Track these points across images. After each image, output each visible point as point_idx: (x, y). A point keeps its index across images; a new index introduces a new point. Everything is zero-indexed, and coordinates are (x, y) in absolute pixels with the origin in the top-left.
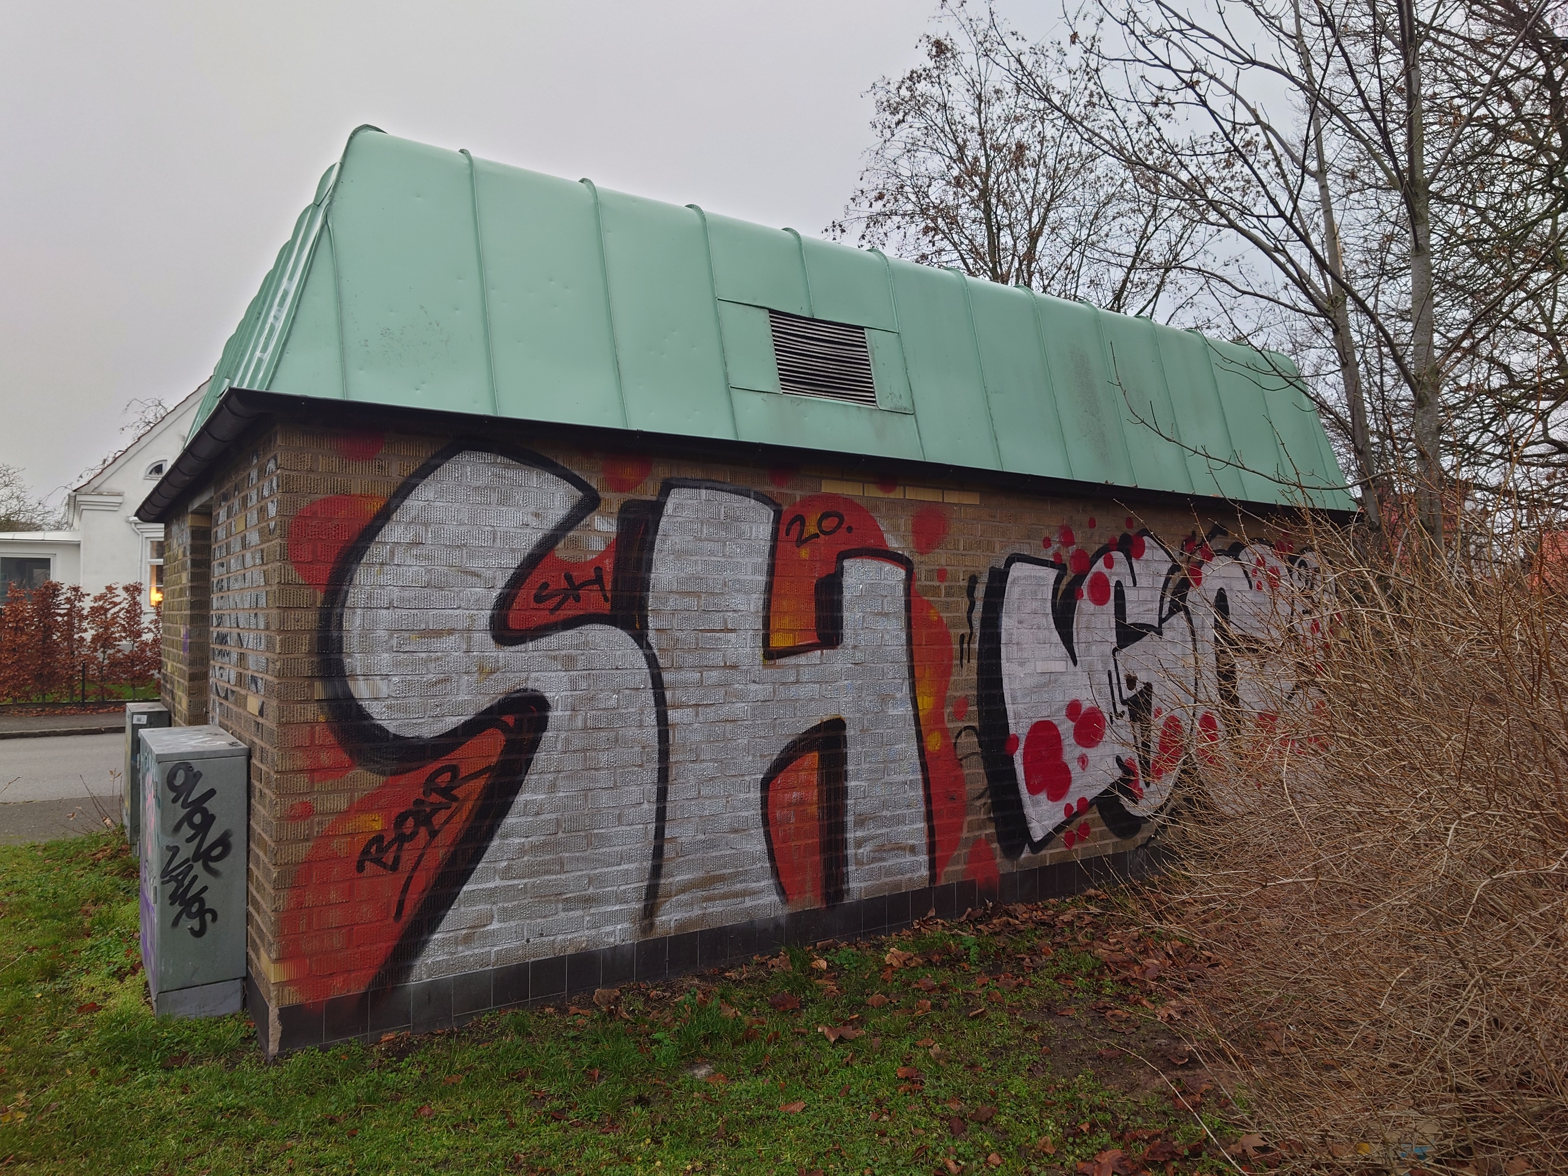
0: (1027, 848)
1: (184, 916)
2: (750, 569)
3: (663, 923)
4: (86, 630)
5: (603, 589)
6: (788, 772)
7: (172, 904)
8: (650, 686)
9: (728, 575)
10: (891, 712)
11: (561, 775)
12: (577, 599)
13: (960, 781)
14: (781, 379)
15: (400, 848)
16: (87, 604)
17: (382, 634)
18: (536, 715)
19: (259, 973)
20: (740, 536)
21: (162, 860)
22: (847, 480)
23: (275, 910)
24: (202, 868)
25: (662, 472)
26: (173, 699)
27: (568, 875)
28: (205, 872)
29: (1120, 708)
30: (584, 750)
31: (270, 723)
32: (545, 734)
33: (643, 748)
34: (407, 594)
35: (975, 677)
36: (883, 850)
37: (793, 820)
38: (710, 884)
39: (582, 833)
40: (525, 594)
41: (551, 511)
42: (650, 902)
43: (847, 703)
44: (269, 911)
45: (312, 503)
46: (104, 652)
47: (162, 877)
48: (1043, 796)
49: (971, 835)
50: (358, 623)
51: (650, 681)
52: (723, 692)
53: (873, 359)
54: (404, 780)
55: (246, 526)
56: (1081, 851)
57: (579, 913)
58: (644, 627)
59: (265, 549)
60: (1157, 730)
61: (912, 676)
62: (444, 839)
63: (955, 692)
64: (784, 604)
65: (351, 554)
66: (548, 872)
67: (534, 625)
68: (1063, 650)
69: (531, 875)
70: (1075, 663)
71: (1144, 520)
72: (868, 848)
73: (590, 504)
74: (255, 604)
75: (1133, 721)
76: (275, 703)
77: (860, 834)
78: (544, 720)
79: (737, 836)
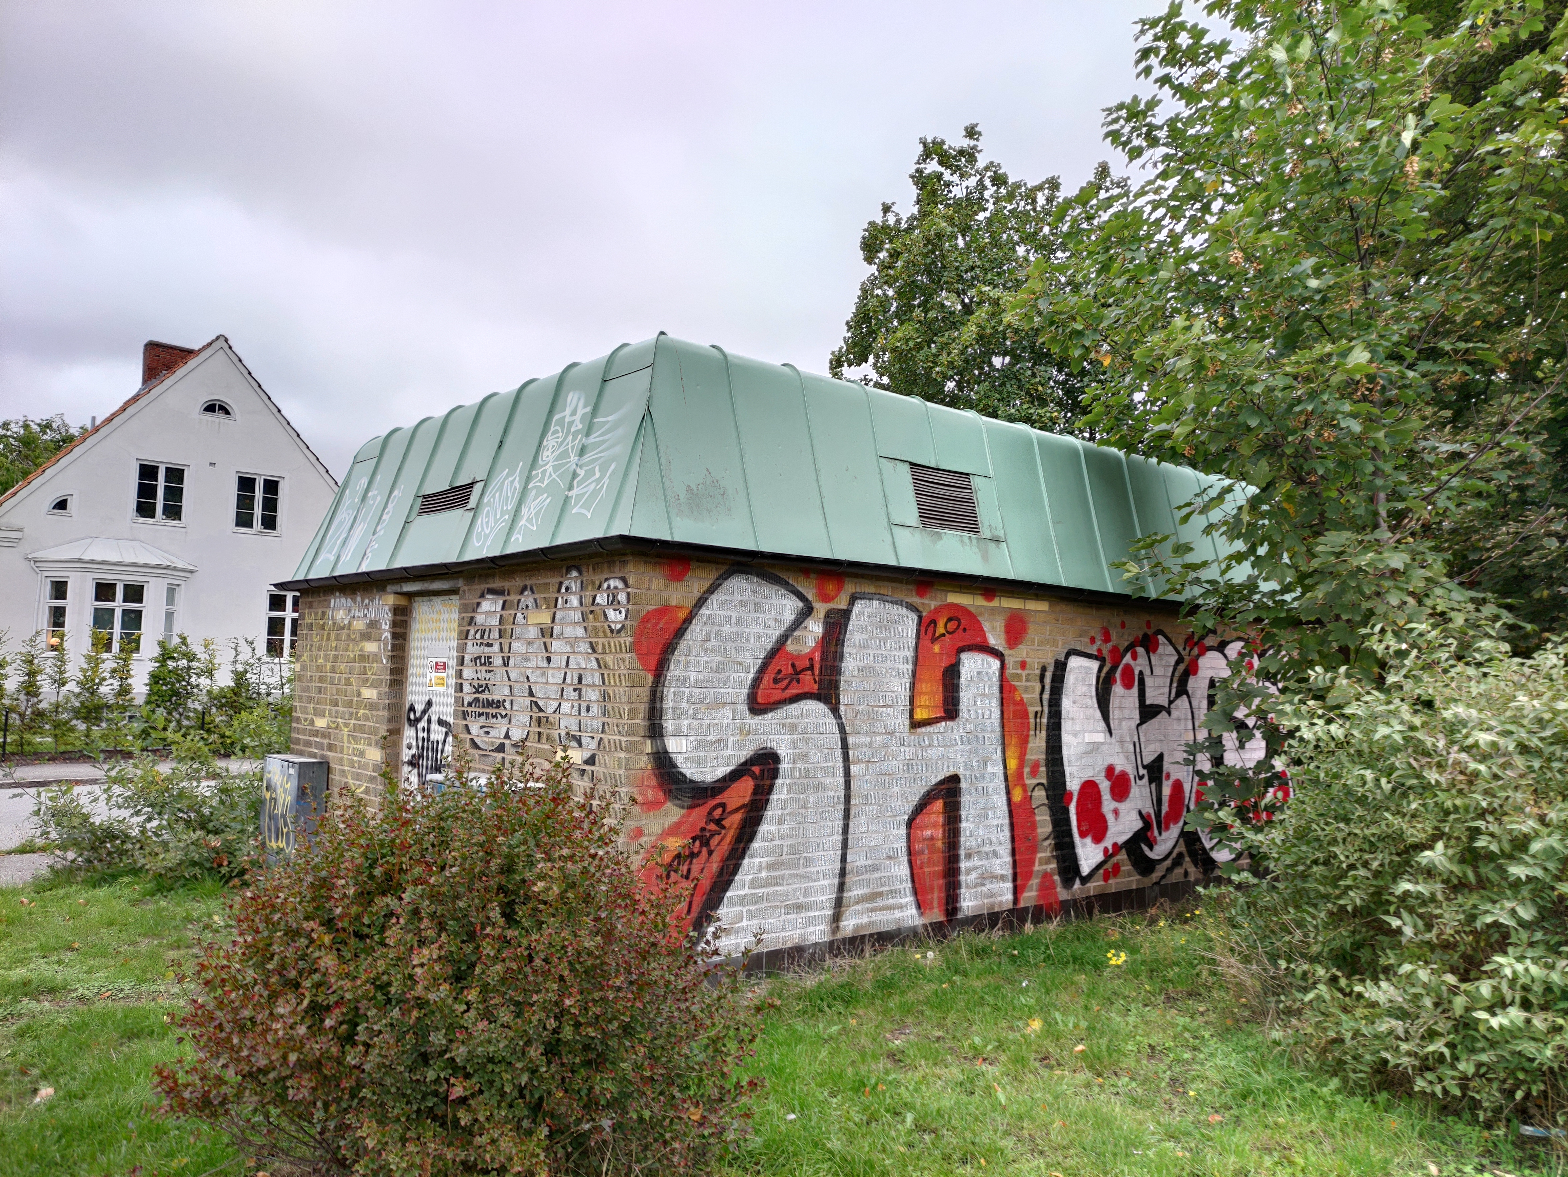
0: (1078, 881)
2: (902, 660)
3: (845, 927)
4: (9, 677)
5: (813, 674)
6: (924, 814)
8: (840, 746)
9: (888, 664)
10: (990, 770)
11: (786, 811)
12: (798, 681)
13: (1034, 826)
14: (920, 516)
15: (691, 863)
17: (685, 706)
18: (772, 767)
20: (896, 635)
22: (962, 593)
25: (850, 588)
26: (333, 751)
27: (787, 888)
29: (1142, 771)
30: (799, 793)
32: (777, 781)
33: (835, 793)
34: (700, 677)
35: (1044, 744)
36: (983, 878)
37: (926, 852)
38: (874, 899)
39: (797, 856)
40: (767, 678)
41: (784, 617)
42: (837, 911)
43: (961, 763)
45: (648, 612)
46: (27, 700)
48: (1089, 840)
49: (1041, 868)
50: (671, 697)
51: (840, 743)
52: (884, 753)
53: (977, 498)
54: (696, 813)
55: (553, 621)
56: (1114, 885)
57: (793, 916)
58: (838, 702)
59: (600, 642)
60: (1166, 791)
61: (1003, 743)
62: (716, 857)
63: (1031, 756)
64: (923, 687)
65: (669, 648)
66: (776, 884)
67: (772, 700)
68: (1103, 724)
69: (767, 885)
70: (1111, 734)
71: (1158, 622)
72: (973, 876)
73: (807, 611)
74: (576, 681)
75: (1150, 782)
76: (623, 755)
77: (968, 864)
78: (777, 770)
79: (891, 862)
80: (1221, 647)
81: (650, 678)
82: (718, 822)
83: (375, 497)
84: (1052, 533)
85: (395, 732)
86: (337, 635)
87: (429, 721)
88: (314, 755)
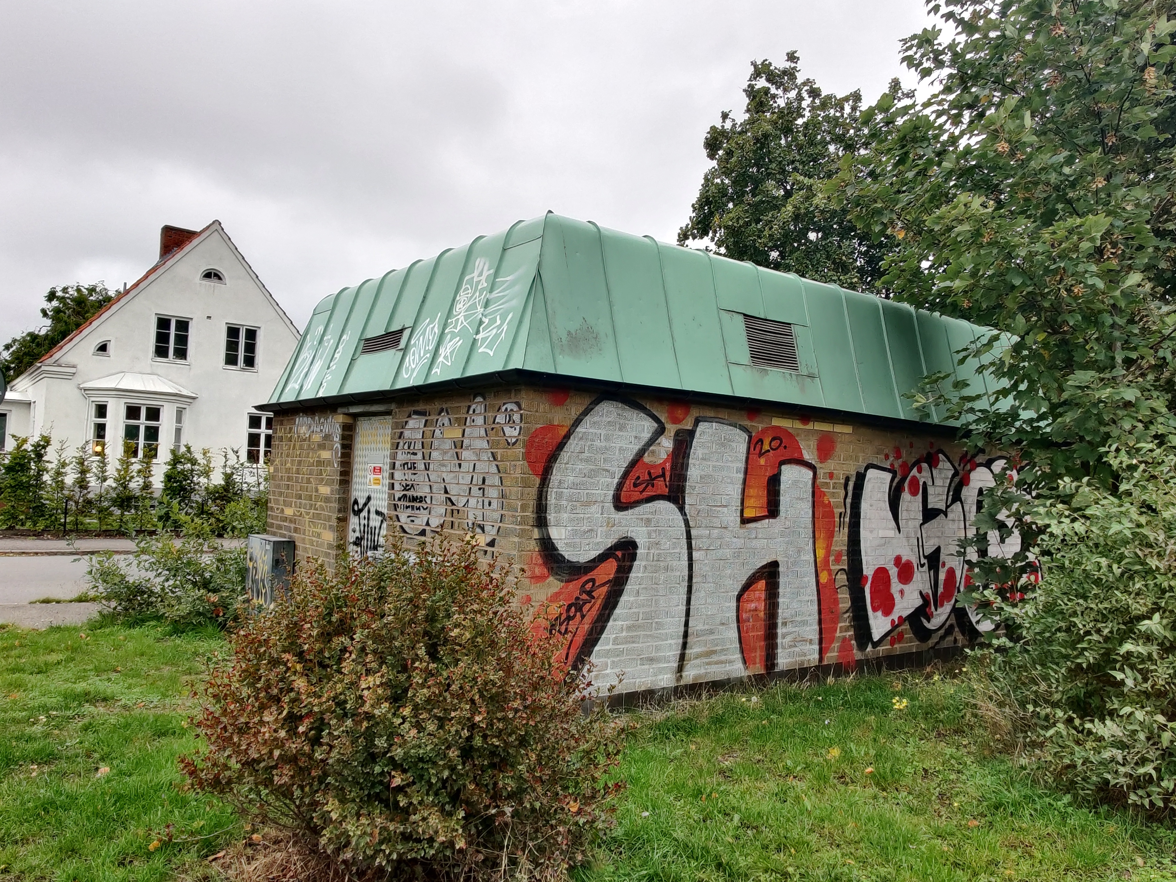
0: (870, 646)
2: (736, 470)
3: (687, 676)
5: (665, 480)
6: (750, 591)
8: (685, 537)
10: (803, 558)
11: (642, 586)
12: (653, 486)
13: (836, 602)
14: (751, 357)
15: (568, 624)
17: (565, 503)
18: (631, 552)
20: (731, 451)
22: (784, 418)
25: (695, 412)
26: (298, 533)
27: (642, 645)
29: (923, 561)
31: (507, 551)
32: (635, 562)
33: (681, 573)
35: (846, 538)
36: (795, 641)
37: (751, 620)
38: (709, 655)
40: (629, 482)
41: (642, 435)
42: (681, 663)
43: (780, 552)
45: (537, 429)
46: (80, 492)
48: (879, 613)
49: (841, 635)
50: (554, 496)
51: (685, 534)
52: (720, 542)
53: (796, 343)
54: (571, 585)
55: (463, 435)
56: (899, 648)
57: (647, 667)
58: (684, 502)
59: (499, 452)
60: (942, 576)
61: (814, 537)
62: (588, 620)
63: (835, 548)
64: (752, 492)
65: (553, 458)
66: (633, 642)
67: (632, 500)
68: (893, 523)
69: (627, 642)
70: (899, 531)
71: (939, 443)
72: (788, 639)
73: (661, 431)
74: (480, 482)
75: (930, 570)
76: (516, 539)
77: (784, 630)
78: (635, 554)
79: (724, 627)
80: (988, 464)
81: (538, 481)
82: (589, 593)
83: (329, 340)
84: (856, 371)
85: (343, 520)
86: (301, 446)
87: (369, 512)
88: (284, 536)
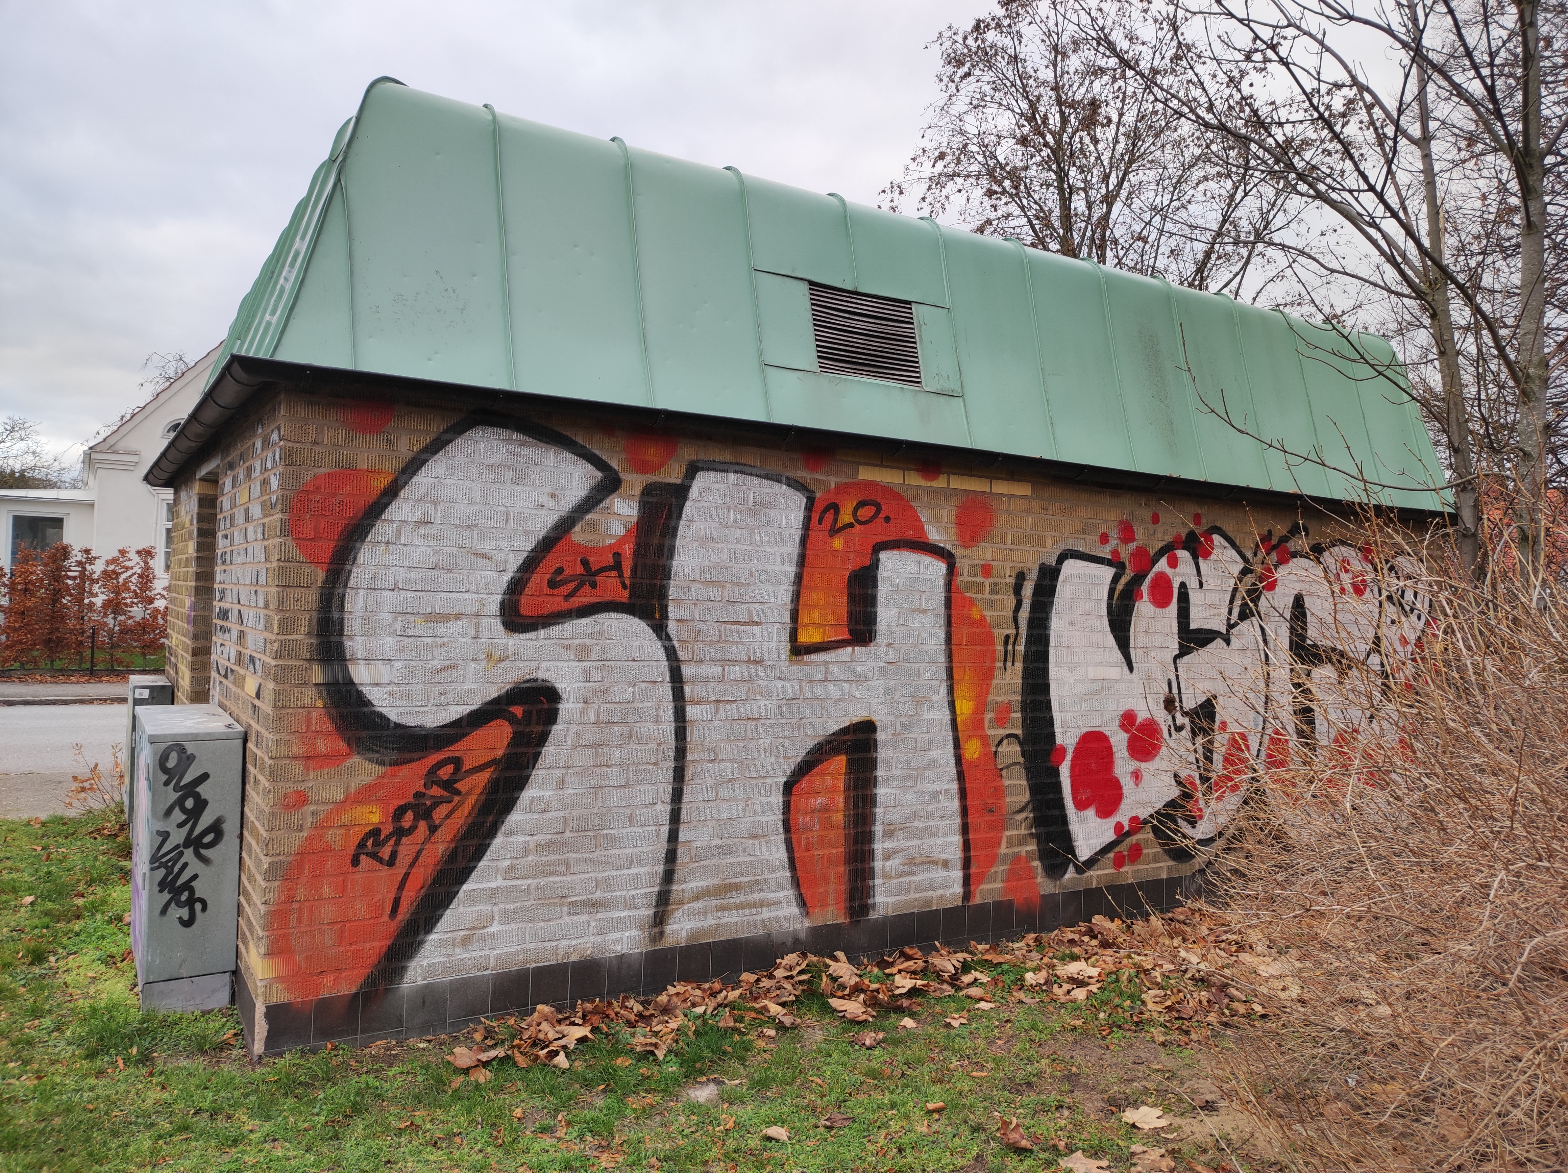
0: (1071, 868)
1: (173, 905)
2: (778, 559)
3: (674, 932)
4: (96, 595)
5: (621, 576)
6: (813, 776)
7: (161, 891)
8: (668, 679)
9: (754, 565)
10: (927, 715)
11: (571, 771)
12: (594, 585)
13: (999, 792)
14: (819, 357)
15: (397, 843)
16: (98, 568)
17: (385, 616)
18: (546, 706)
19: (248, 968)
20: (769, 523)
21: (151, 845)
22: (887, 467)
23: (265, 903)
24: (192, 855)
25: (687, 453)
26: (177, 673)
27: (574, 877)
28: (196, 860)
29: (1181, 720)
30: (596, 745)
31: (265, 706)
32: (555, 727)
33: (659, 744)
34: (414, 575)
35: (1020, 681)
36: (912, 864)
37: (817, 827)
38: (726, 892)
39: (591, 834)
40: (539, 579)
41: (567, 492)
42: (661, 909)
43: (878, 704)
44: (258, 903)
45: (316, 477)
46: (115, 618)
47: (151, 863)
48: (1091, 813)
49: (1010, 851)
50: (360, 603)
51: (668, 675)
52: (746, 689)
53: (920, 336)
54: (405, 771)
55: (249, 498)
56: (1130, 873)
57: (584, 918)
58: (665, 616)
59: (267, 524)
60: (1220, 746)
61: (950, 678)
62: (445, 834)
63: (995, 698)
64: (814, 597)
66: (553, 873)
67: (545, 611)
68: (1118, 655)
69: (535, 876)
70: (1131, 669)
71: (1210, 516)
72: (897, 860)
73: (610, 485)
74: (256, 580)
75: (1194, 735)
76: (271, 685)
77: (888, 845)
78: (556, 712)
79: (757, 842)
80: (1315, 554)
81: (321, 575)
82: (448, 785)
86: (181, 536)
